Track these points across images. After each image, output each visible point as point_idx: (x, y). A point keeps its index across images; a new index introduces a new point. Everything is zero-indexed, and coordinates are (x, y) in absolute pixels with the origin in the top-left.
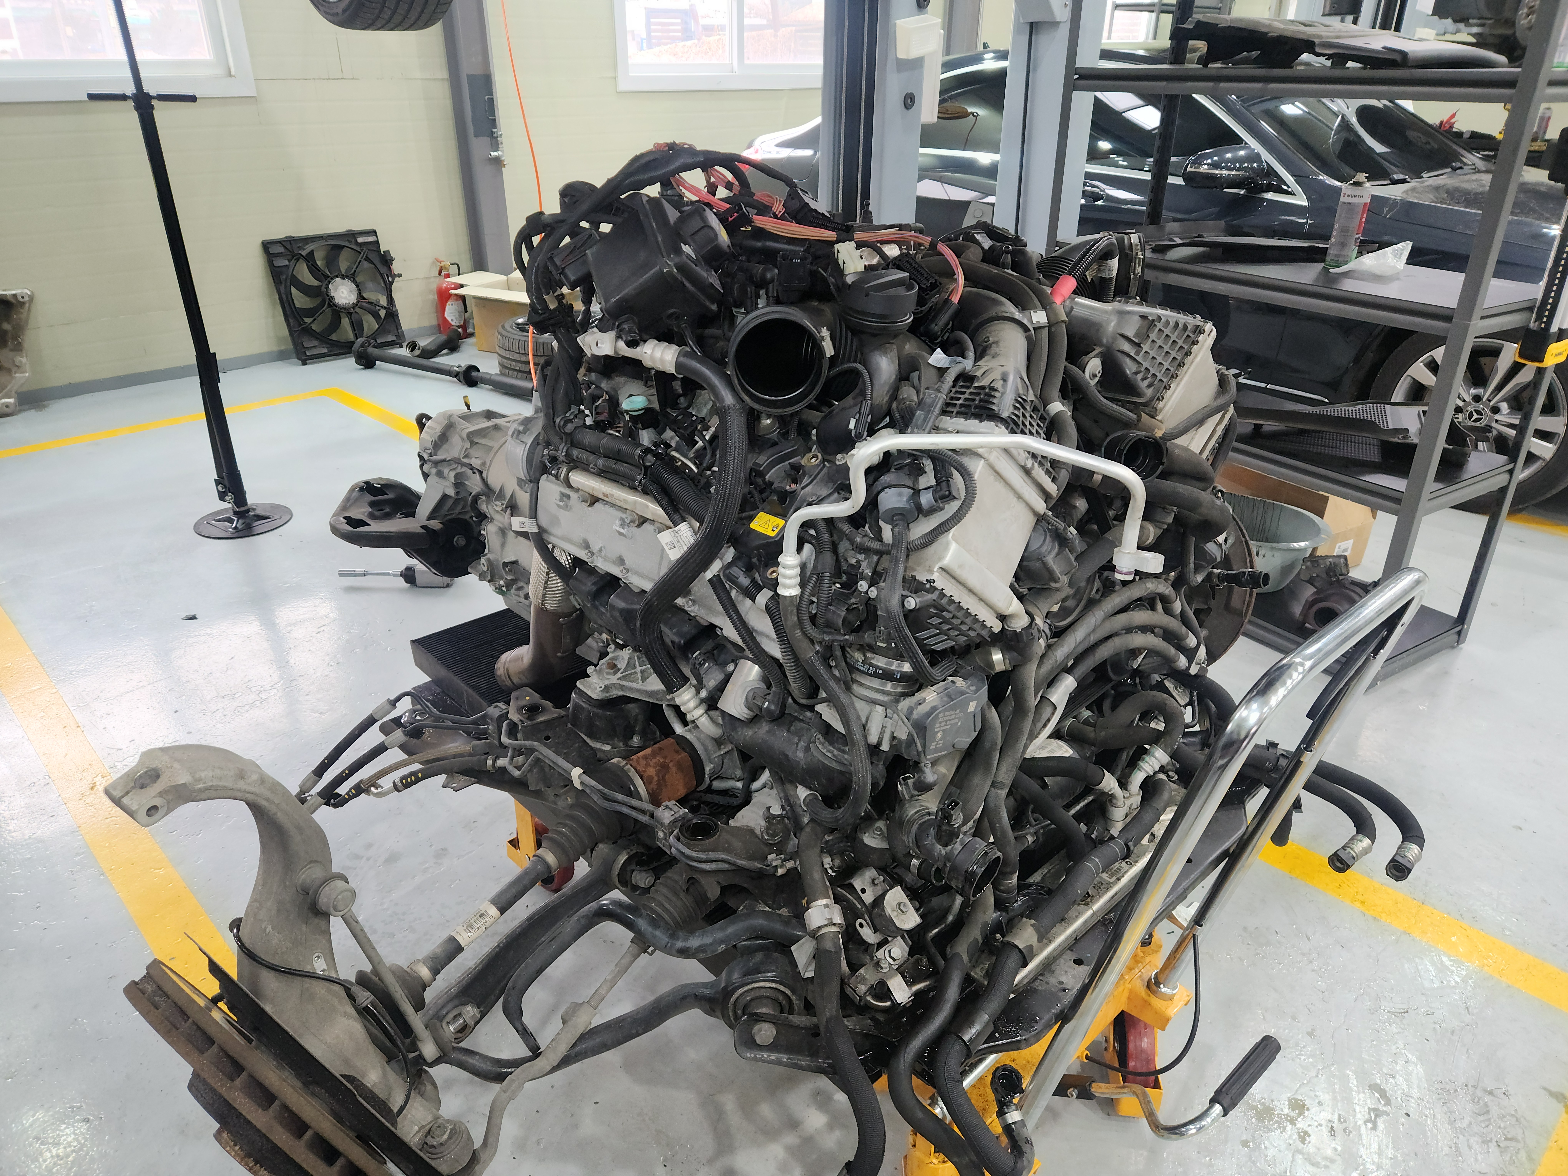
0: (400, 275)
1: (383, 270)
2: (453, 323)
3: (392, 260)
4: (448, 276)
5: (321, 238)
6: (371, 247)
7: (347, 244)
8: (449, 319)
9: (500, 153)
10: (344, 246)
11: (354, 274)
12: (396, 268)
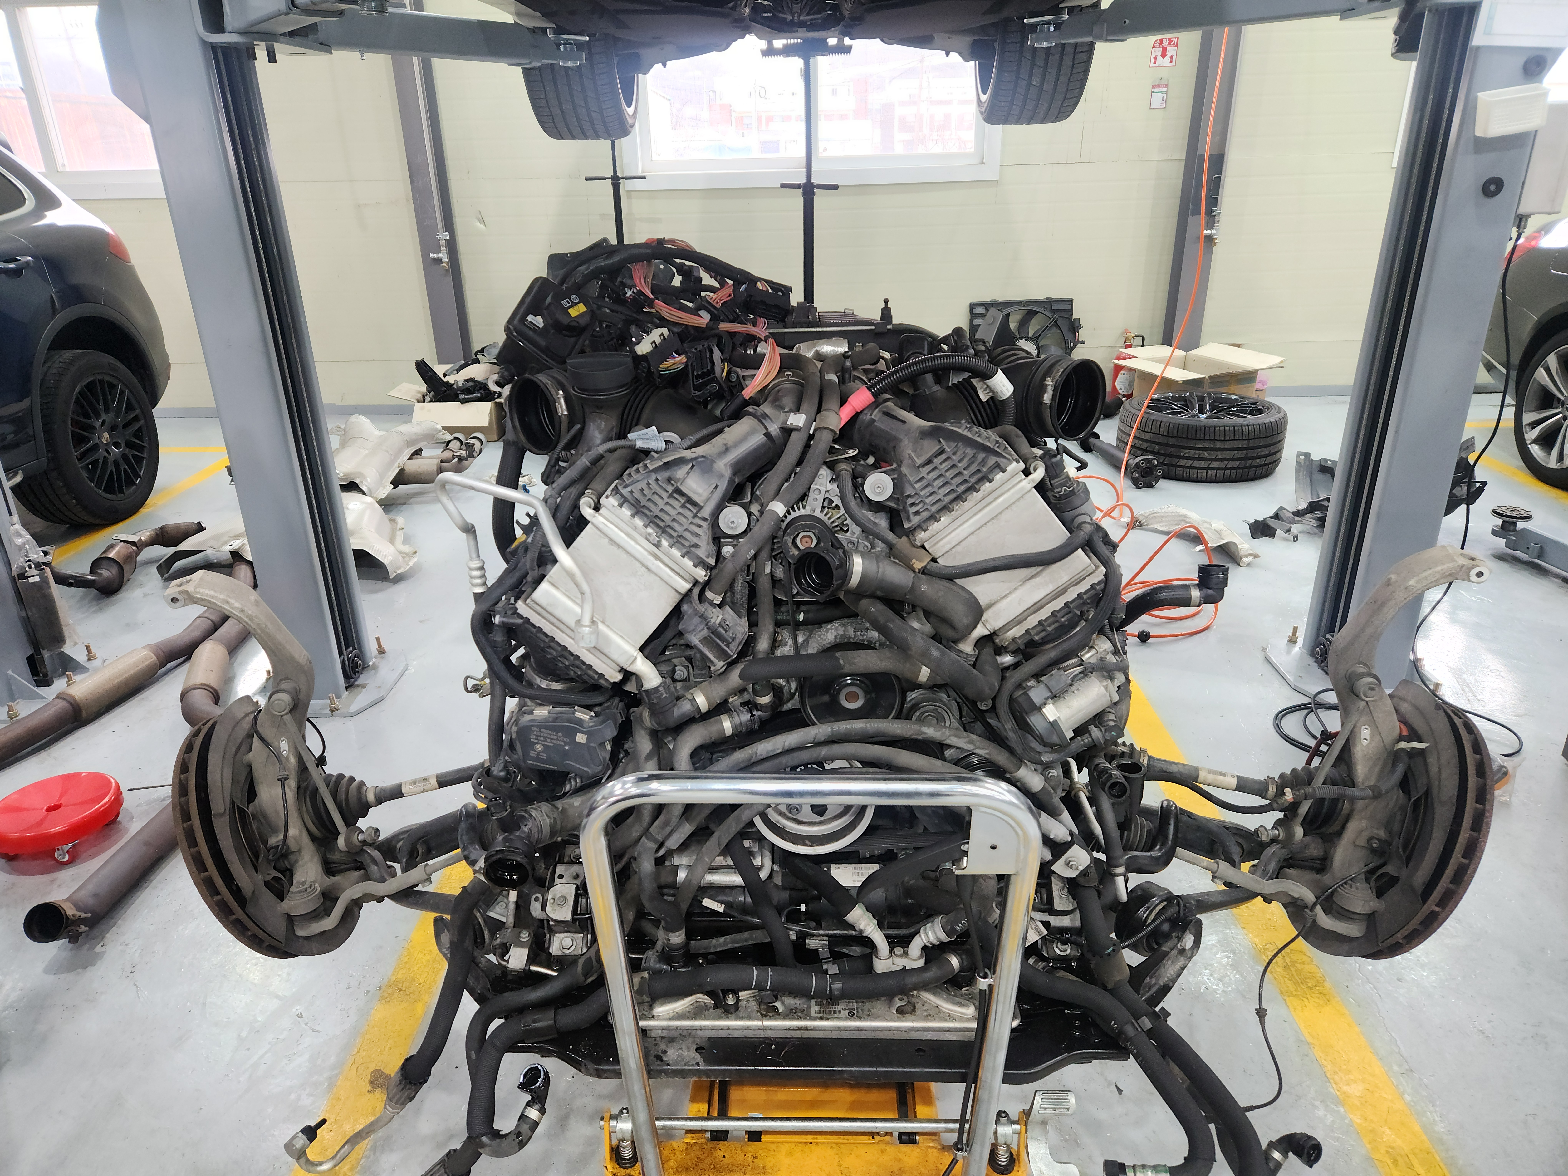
0: (1083, 342)
1: (1068, 336)
2: (1121, 392)
3: (1080, 327)
4: (1130, 346)
5: (1020, 303)
6: (1063, 315)
7: (1041, 310)
8: (1118, 387)
9: (1213, 231)
10: (1038, 312)
11: (1038, 337)
12: (1082, 335)
